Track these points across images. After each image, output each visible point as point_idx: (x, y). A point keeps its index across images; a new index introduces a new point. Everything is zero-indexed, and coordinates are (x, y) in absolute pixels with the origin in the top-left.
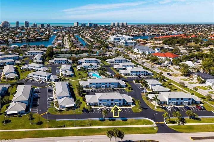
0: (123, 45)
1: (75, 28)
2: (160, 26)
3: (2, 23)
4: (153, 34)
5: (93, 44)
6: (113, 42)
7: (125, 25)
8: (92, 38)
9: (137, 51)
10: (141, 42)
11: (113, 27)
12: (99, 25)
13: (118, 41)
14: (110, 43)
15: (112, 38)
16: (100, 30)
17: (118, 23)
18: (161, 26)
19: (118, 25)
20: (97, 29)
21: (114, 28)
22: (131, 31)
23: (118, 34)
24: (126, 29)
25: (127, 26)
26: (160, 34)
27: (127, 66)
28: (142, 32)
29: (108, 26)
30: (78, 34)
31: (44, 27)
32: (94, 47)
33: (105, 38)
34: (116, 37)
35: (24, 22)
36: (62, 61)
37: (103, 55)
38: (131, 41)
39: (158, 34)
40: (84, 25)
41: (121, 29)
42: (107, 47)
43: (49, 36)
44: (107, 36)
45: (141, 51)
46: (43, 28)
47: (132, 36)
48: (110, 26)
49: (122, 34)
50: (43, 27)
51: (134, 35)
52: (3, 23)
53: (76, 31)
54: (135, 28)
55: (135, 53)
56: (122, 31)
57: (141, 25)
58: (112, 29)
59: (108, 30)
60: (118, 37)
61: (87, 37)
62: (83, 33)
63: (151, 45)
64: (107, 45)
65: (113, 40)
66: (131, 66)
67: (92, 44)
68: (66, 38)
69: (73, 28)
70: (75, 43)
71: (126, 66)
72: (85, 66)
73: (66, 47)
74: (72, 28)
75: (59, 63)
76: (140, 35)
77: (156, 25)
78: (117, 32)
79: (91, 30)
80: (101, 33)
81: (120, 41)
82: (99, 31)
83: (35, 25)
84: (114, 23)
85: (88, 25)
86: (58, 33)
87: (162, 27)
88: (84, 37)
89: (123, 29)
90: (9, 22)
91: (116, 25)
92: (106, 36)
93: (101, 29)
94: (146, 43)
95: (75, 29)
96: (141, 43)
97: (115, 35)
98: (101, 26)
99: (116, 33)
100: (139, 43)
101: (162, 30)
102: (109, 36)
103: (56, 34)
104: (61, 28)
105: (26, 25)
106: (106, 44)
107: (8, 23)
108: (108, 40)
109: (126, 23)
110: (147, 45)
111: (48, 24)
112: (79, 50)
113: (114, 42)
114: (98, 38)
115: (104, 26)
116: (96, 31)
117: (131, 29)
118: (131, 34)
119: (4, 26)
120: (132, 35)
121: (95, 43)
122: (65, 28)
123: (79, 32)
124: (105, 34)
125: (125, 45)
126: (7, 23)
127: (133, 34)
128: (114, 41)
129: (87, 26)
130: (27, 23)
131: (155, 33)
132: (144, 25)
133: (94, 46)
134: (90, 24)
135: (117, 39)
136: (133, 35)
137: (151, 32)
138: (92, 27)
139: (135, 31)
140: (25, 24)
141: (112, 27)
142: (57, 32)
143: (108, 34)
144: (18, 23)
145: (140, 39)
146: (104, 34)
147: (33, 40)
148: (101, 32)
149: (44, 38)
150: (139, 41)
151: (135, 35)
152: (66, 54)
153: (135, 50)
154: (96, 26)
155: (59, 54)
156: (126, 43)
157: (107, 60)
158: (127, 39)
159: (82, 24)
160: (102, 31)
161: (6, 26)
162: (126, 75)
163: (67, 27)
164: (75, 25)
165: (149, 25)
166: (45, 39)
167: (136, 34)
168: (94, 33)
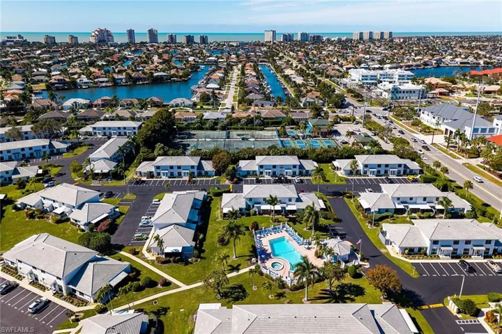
0: (386, 95)
1: (266, 46)
2: (473, 41)
3: (93, 34)
4: (461, 63)
5: (300, 95)
6: (357, 85)
7: (386, 36)
8: (301, 72)
9: (434, 121)
10: (436, 87)
11: (359, 43)
12: (325, 39)
13: (373, 84)
14: (350, 91)
15: (356, 75)
16: (325, 50)
17: (371, 33)
18: (475, 39)
19: (370, 38)
20: (319, 49)
21: (361, 46)
22: (404, 54)
23: (371, 63)
24: (390, 47)
25: (392, 41)
26: (481, 62)
27: (411, 199)
28: (433, 55)
29: (347, 40)
30: (269, 62)
31: (195, 43)
32: (302, 105)
33: (338, 74)
34: (365, 72)
35: (147, 32)
36: (179, 167)
37: (324, 135)
38: (409, 86)
39: (475, 61)
40: (288, 38)
41: (379, 47)
42: (341, 104)
43: (195, 68)
44: (342, 66)
45: (446, 124)
46: (188, 46)
47: (406, 66)
48: (351, 40)
49: (382, 62)
50: (190, 44)
51: (412, 66)
52: (96, 33)
53: (266, 52)
54: (412, 44)
55: (427, 130)
56: (381, 53)
57: (425, 37)
58: (355, 47)
59: (345, 51)
60: (372, 73)
61: (288, 72)
62: (281, 58)
63: (467, 98)
64: (342, 97)
65: (357, 81)
66: (425, 199)
67: (296, 96)
68: (236, 73)
69: (263, 45)
70: (251, 92)
71: (409, 201)
72: (251, 199)
73: (225, 104)
74: (258, 45)
75: (172, 176)
76: (428, 65)
77: (461, 37)
78: (368, 56)
79: (303, 50)
80: (327, 60)
81: (379, 85)
82: (323, 52)
83: (172, 38)
84: (361, 34)
85: (299, 38)
86: (218, 59)
87: (478, 44)
88: (282, 71)
89: (382, 48)
90: (112, 32)
91: (366, 37)
92: (340, 69)
93: (330, 49)
94: (452, 92)
95: (264, 49)
96: (437, 91)
97: (362, 65)
98: (328, 40)
99: (367, 59)
100: (432, 92)
101: (481, 50)
102: (348, 66)
103: (215, 61)
104: (233, 46)
105: (150, 38)
106: (337, 96)
107: (109, 34)
108: (345, 80)
109: (391, 33)
110: (456, 95)
111: (203, 37)
112: (253, 118)
113: (362, 86)
114: (318, 73)
115: (336, 39)
116: (315, 52)
117: (402, 48)
118: (405, 61)
119: (99, 41)
120: (409, 64)
121: (308, 92)
122: (242, 45)
123: (272, 56)
124: (338, 61)
125: (392, 99)
126: (106, 34)
127: (411, 63)
128: (360, 83)
129: (296, 41)
130: (153, 34)
131: (466, 61)
132: (433, 37)
133: (303, 100)
134: (302, 35)
135: (369, 78)
136: (409, 66)
137: (456, 56)
138: (307, 42)
139: (413, 54)
140: (148, 36)
141: (357, 44)
142: (217, 57)
143: (344, 62)
144: (131, 33)
145: (434, 80)
146: (335, 60)
147: (145, 79)
148: (327, 56)
149: (174, 75)
150: (431, 87)
151: (414, 63)
152: (215, 130)
153: (427, 118)
154: (317, 39)
155: (193, 132)
156: (395, 91)
157: (336, 163)
158: (397, 77)
159: (285, 36)
160: (331, 53)
161: (104, 41)
162: (411, 252)
163: (247, 44)
164: (268, 38)
165: (444, 37)
166: (177, 77)
167: (418, 63)
168: (310, 60)
